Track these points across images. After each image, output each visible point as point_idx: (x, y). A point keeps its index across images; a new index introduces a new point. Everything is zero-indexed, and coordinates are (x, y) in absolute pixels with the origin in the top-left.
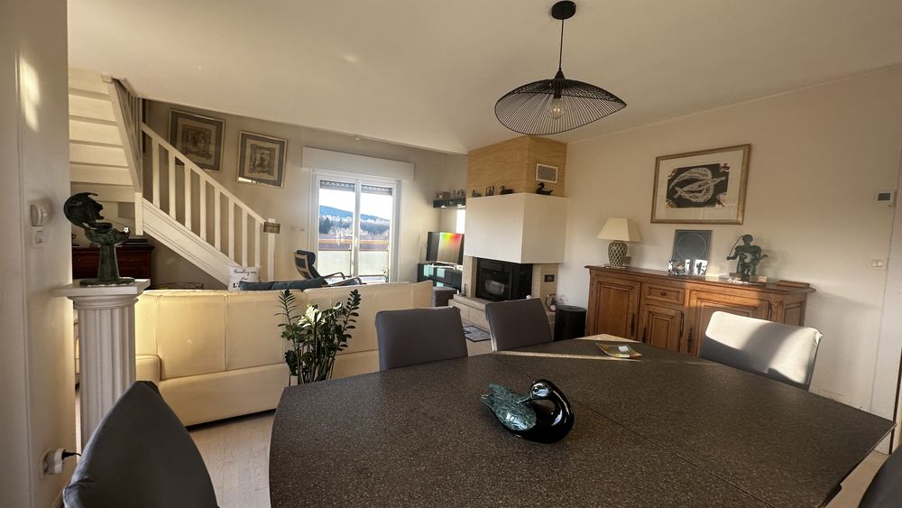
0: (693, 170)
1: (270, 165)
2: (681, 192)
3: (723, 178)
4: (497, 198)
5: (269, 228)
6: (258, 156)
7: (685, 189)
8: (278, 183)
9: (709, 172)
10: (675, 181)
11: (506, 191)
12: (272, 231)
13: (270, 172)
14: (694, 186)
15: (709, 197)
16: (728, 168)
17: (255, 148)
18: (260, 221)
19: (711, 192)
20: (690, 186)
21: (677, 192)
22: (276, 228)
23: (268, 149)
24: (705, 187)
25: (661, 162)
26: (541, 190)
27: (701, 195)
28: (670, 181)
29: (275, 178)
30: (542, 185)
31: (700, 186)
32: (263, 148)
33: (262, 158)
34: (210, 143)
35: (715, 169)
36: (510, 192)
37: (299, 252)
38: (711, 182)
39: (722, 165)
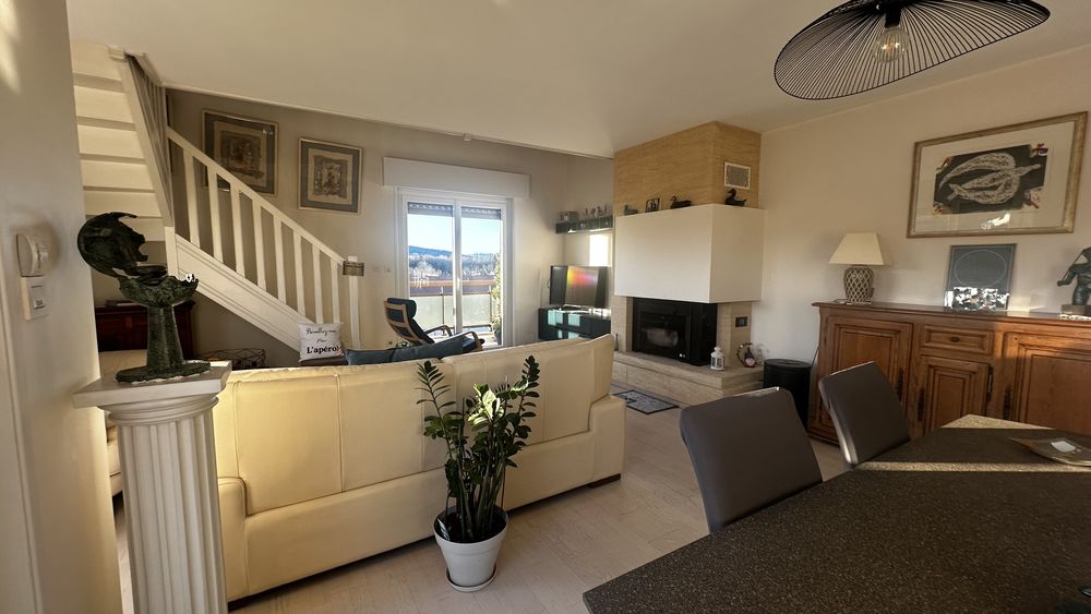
0: (982, 158)
1: (342, 184)
2: (959, 190)
3: (1037, 166)
4: (667, 215)
5: (349, 270)
6: (325, 172)
7: (968, 185)
8: (353, 208)
9: (1010, 159)
10: (949, 176)
11: (678, 204)
12: (353, 274)
13: (342, 194)
14: (985, 181)
15: (1011, 195)
16: (1046, 150)
17: (320, 161)
18: (336, 260)
19: (1015, 188)
20: (976, 181)
21: (952, 191)
22: (359, 269)
23: (337, 162)
24: (1003, 181)
25: (924, 149)
26: (732, 200)
27: (996, 192)
28: (939, 178)
29: (348, 201)
30: (733, 192)
31: (994, 180)
32: (331, 160)
33: (329, 174)
34: (260, 156)
35: (1021, 154)
36: (687, 204)
37: (390, 301)
38: (1014, 172)
39: (1034, 146)
